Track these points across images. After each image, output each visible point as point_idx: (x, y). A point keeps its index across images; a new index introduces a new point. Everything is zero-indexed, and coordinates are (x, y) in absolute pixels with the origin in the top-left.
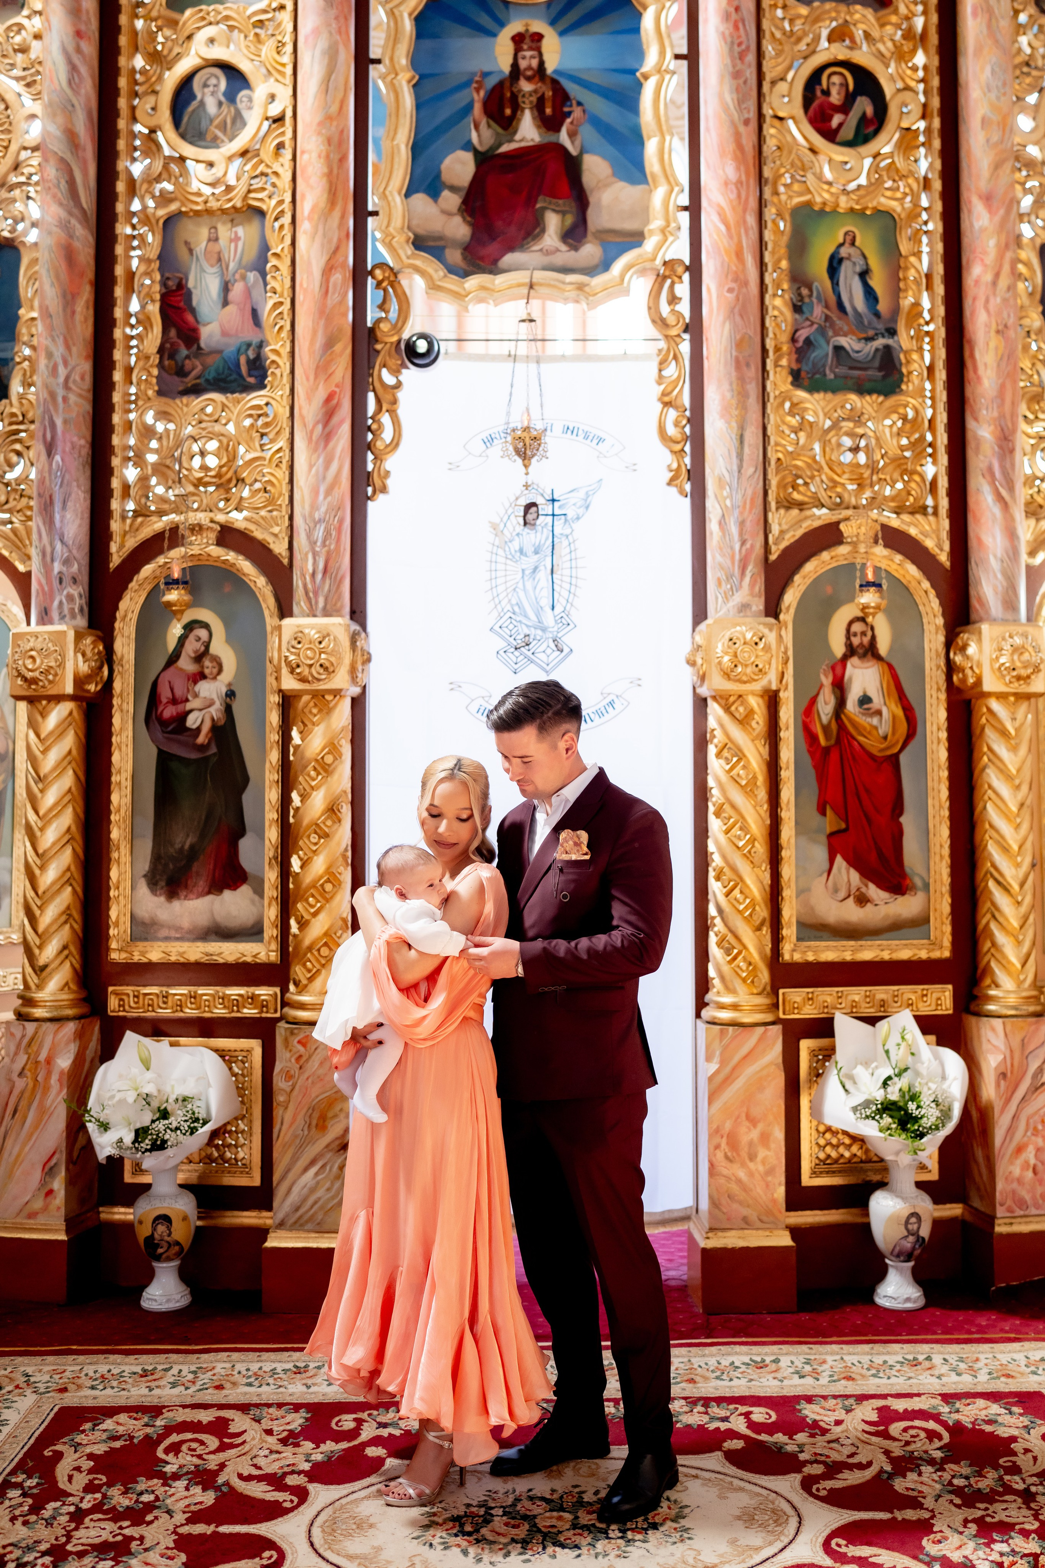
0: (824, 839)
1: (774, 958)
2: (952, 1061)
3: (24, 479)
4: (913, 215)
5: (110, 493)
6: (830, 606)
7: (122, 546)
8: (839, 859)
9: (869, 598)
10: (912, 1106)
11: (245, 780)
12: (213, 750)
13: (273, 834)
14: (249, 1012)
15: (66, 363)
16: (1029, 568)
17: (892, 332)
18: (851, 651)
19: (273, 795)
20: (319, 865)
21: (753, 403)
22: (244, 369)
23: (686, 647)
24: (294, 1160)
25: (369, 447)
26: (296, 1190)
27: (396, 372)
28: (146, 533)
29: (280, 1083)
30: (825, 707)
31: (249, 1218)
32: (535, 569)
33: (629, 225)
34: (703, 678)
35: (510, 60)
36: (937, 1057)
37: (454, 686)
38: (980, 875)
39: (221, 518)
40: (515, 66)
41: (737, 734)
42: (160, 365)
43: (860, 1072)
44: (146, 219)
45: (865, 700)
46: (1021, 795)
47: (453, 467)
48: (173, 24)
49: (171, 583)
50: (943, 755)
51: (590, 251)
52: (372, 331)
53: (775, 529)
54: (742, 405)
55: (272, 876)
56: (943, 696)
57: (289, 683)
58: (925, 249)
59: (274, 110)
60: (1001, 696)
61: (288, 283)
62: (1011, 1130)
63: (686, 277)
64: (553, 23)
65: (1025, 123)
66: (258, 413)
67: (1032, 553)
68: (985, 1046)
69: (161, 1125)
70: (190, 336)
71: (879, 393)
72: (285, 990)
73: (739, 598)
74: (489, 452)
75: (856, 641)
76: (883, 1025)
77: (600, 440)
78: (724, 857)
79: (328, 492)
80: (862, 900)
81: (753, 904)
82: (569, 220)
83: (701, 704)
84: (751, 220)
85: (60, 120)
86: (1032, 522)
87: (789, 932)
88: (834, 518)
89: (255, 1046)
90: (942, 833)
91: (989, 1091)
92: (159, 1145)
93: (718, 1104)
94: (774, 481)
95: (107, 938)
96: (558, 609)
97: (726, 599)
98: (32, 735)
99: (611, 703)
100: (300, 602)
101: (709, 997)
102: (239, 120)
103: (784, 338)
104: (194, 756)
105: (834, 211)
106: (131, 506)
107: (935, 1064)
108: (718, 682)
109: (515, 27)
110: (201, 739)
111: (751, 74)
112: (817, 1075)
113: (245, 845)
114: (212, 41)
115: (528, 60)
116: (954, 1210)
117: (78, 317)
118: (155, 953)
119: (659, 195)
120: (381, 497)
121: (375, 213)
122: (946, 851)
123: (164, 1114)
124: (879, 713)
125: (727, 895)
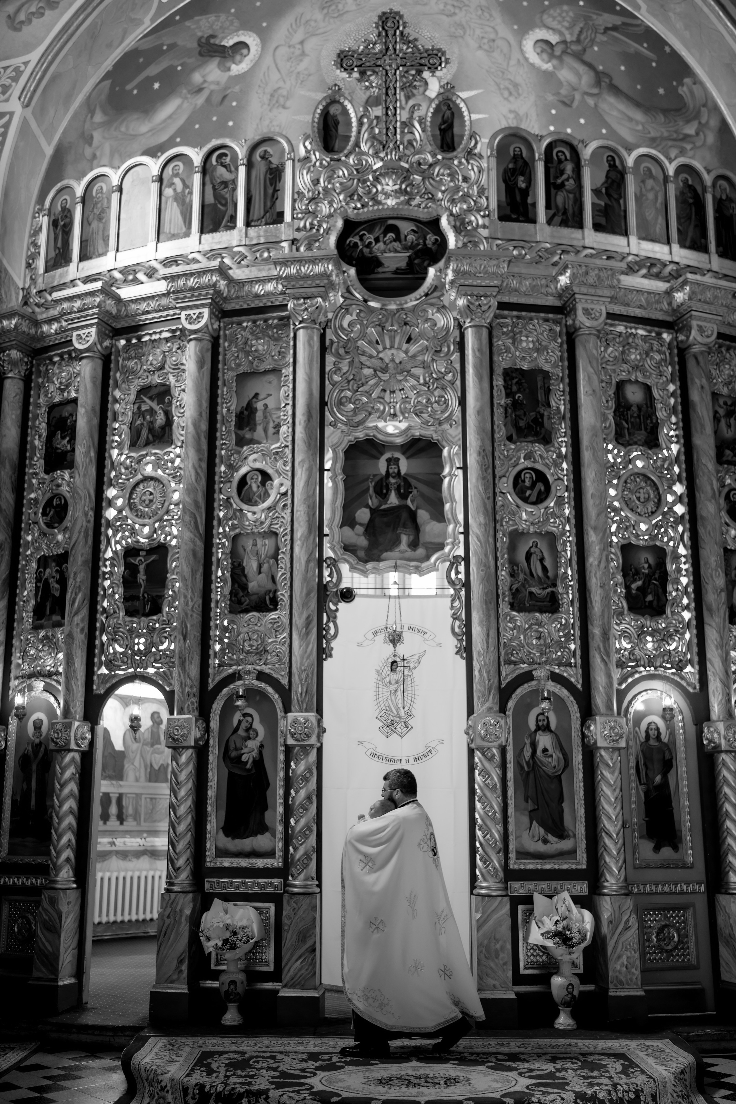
0: (527, 813)
1: (506, 867)
2: (587, 915)
3: (168, 649)
4: (563, 533)
5: (209, 656)
6: (530, 707)
7: (214, 680)
8: (534, 822)
9: (545, 705)
10: (568, 933)
11: (268, 785)
12: (254, 771)
13: (280, 809)
14: (269, 890)
15: (192, 600)
16: (618, 691)
17: (555, 585)
18: (538, 728)
19: (281, 792)
20: (303, 822)
21: (493, 620)
22: (268, 602)
23: (465, 726)
24: (292, 956)
25: (324, 637)
26: (292, 970)
27: (336, 604)
28: (224, 675)
29: (285, 921)
30: (527, 753)
31: (268, 986)
32: (396, 691)
33: (437, 540)
34: (472, 740)
35: (385, 469)
36: (580, 913)
37: (360, 743)
38: (599, 830)
39: (258, 668)
40: (387, 472)
41: (487, 765)
42: (231, 600)
43: (545, 919)
44: (225, 535)
45: (545, 750)
46: (616, 794)
47: (359, 645)
48: (239, 453)
49: (239, 697)
50: (581, 775)
51: (421, 551)
52: (325, 586)
53: (504, 674)
54: (488, 620)
55: (280, 828)
56: (580, 749)
57: (290, 741)
58: (569, 548)
59: (283, 490)
60: (606, 749)
61: (289, 565)
62: (615, 948)
63: (463, 563)
64: (404, 454)
65: (612, 492)
66: (274, 621)
67: (620, 684)
68: (603, 909)
69: (234, 938)
70: (244, 587)
71: (549, 612)
72: (286, 879)
73: (487, 705)
74: (376, 638)
75: (540, 724)
76: (555, 898)
77: (425, 633)
78: (482, 820)
79: (308, 658)
80: (545, 841)
81: (496, 841)
82: (412, 538)
83: (471, 752)
84: (491, 540)
85: (192, 496)
86: (620, 670)
87: (512, 856)
88: (530, 669)
89: (272, 906)
90: (581, 812)
91: (605, 929)
92: (233, 947)
93: (481, 933)
94: (503, 653)
95: (205, 856)
96: (406, 708)
97: (482, 706)
98: (174, 763)
99: (430, 751)
100: (295, 705)
101: (478, 883)
102: (267, 495)
103: (507, 588)
104: (245, 774)
105: (528, 533)
106: (217, 662)
107: (579, 915)
108: (479, 742)
109: (387, 455)
110: (248, 766)
111: (490, 477)
112: (527, 922)
113: (267, 814)
114: (255, 460)
115: (393, 469)
116: (591, 987)
117: (198, 580)
118: (227, 863)
119: (451, 527)
120: (329, 659)
121: (327, 535)
122: (583, 820)
123: (235, 933)
124: (551, 756)
125: (484, 837)
